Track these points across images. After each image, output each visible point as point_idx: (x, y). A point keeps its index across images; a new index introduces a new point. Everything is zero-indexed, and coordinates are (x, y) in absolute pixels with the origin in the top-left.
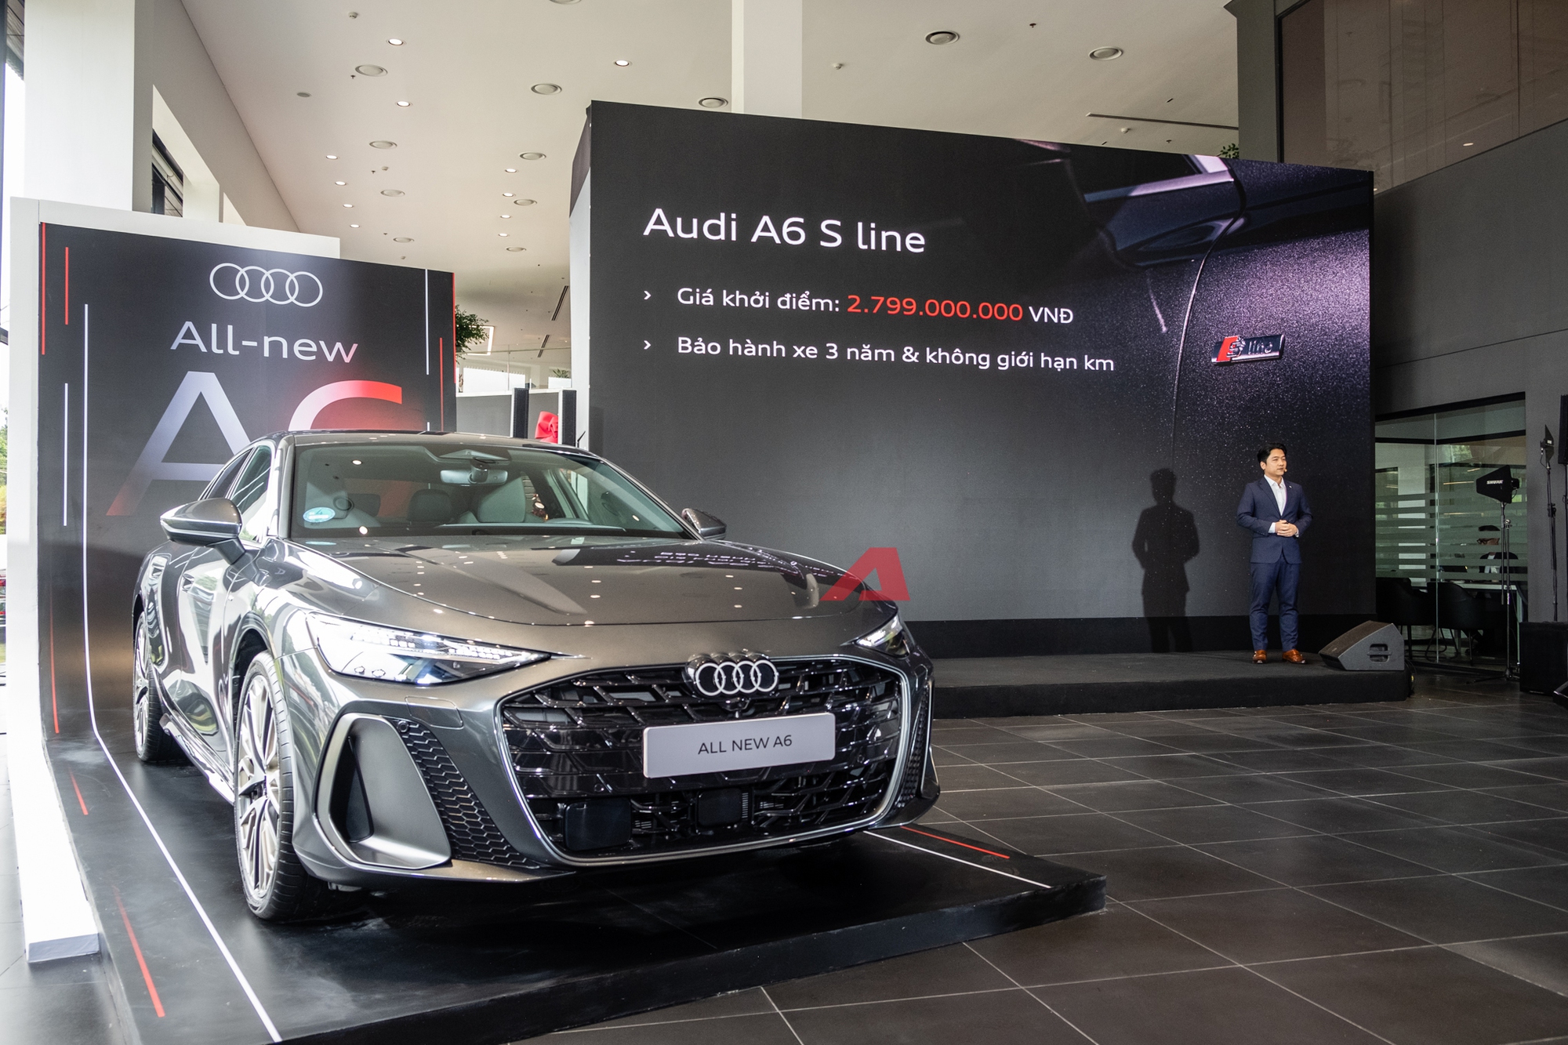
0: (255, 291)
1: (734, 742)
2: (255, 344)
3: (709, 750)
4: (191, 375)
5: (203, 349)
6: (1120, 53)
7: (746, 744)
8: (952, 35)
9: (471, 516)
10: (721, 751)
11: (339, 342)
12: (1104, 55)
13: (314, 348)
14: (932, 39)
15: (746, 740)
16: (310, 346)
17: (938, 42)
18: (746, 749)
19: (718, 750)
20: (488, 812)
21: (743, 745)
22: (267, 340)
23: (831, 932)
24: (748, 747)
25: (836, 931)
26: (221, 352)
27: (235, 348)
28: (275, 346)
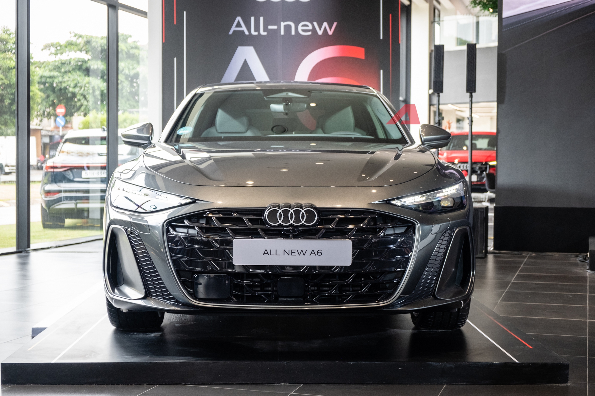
1: (284, 250)
2: (276, 27)
3: (269, 253)
4: (240, 49)
5: (247, 33)
7: (292, 252)
9: (320, 130)
10: (276, 255)
11: (325, 21)
13: (310, 27)
15: (292, 250)
16: (308, 26)
18: (292, 255)
19: (275, 254)
20: (160, 275)
21: (291, 253)
22: (283, 24)
23: (349, 362)
24: (293, 254)
25: (352, 363)
26: (257, 34)
27: (264, 31)
28: (287, 28)
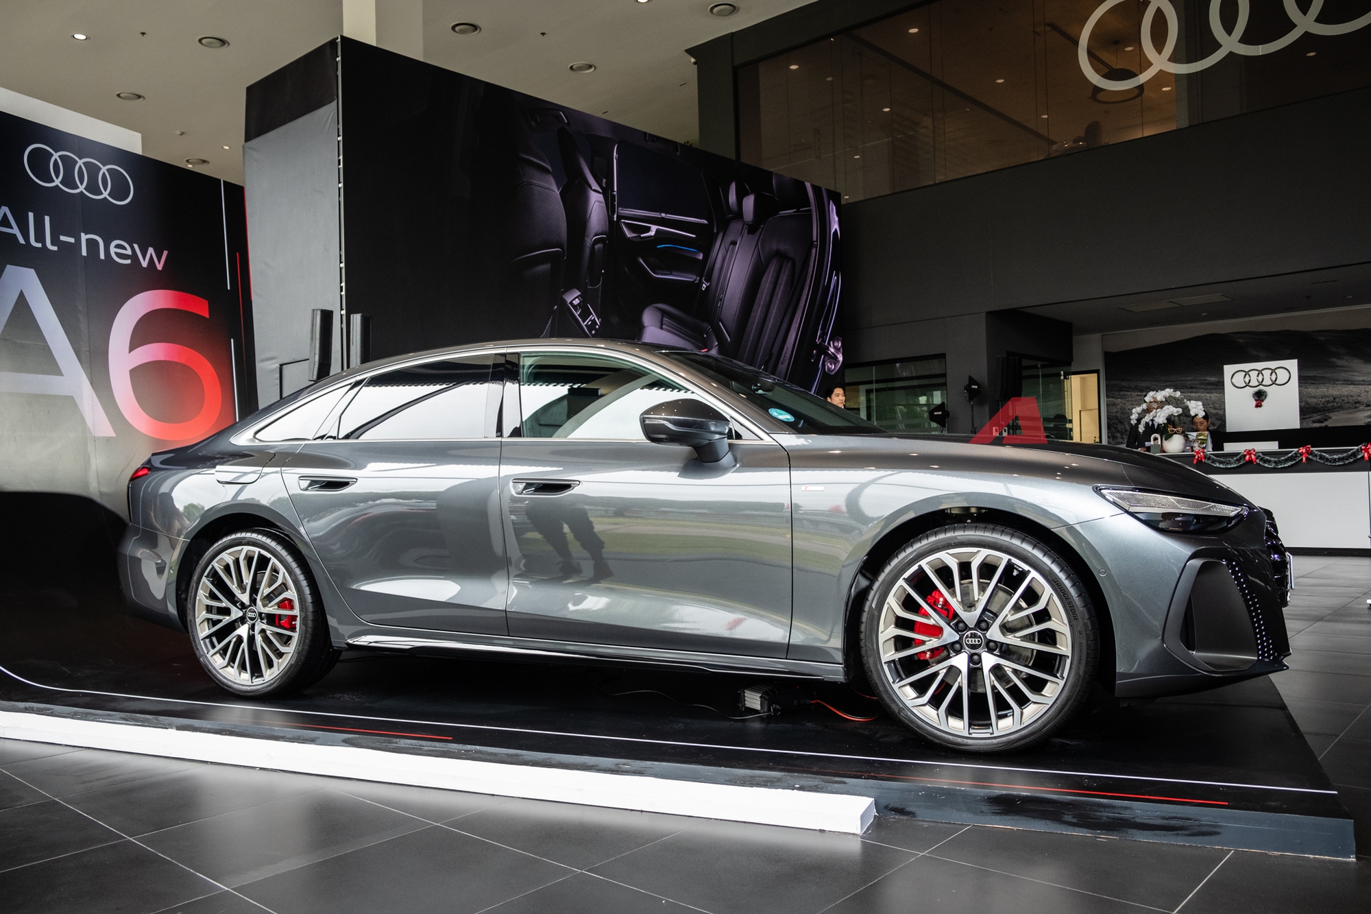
0: (69, 181)
2: (72, 240)
4: (11, 269)
5: (22, 241)
6: (593, 69)
8: (475, 27)
11: (151, 247)
12: (581, 68)
13: (129, 252)
14: (457, 28)
16: (125, 249)
17: (462, 32)
22: (84, 237)
26: (39, 245)
27: (53, 244)
28: (92, 245)
